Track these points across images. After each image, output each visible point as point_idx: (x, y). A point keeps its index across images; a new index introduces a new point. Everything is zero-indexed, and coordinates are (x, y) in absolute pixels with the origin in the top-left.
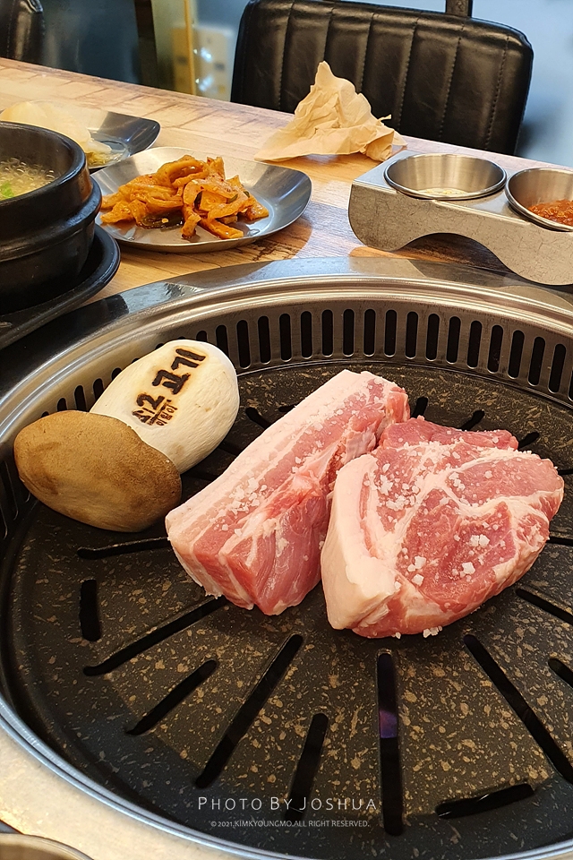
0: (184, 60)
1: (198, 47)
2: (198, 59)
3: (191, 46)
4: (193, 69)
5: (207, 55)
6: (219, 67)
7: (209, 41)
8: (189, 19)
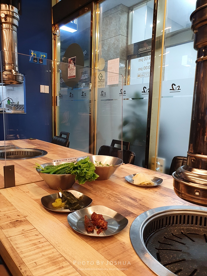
0: (154, 164)
1: (157, 162)
2: (157, 164)
3: (156, 161)
4: (155, 166)
5: (159, 163)
6: (161, 166)
7: (160, 161)
8: (156, 156)
